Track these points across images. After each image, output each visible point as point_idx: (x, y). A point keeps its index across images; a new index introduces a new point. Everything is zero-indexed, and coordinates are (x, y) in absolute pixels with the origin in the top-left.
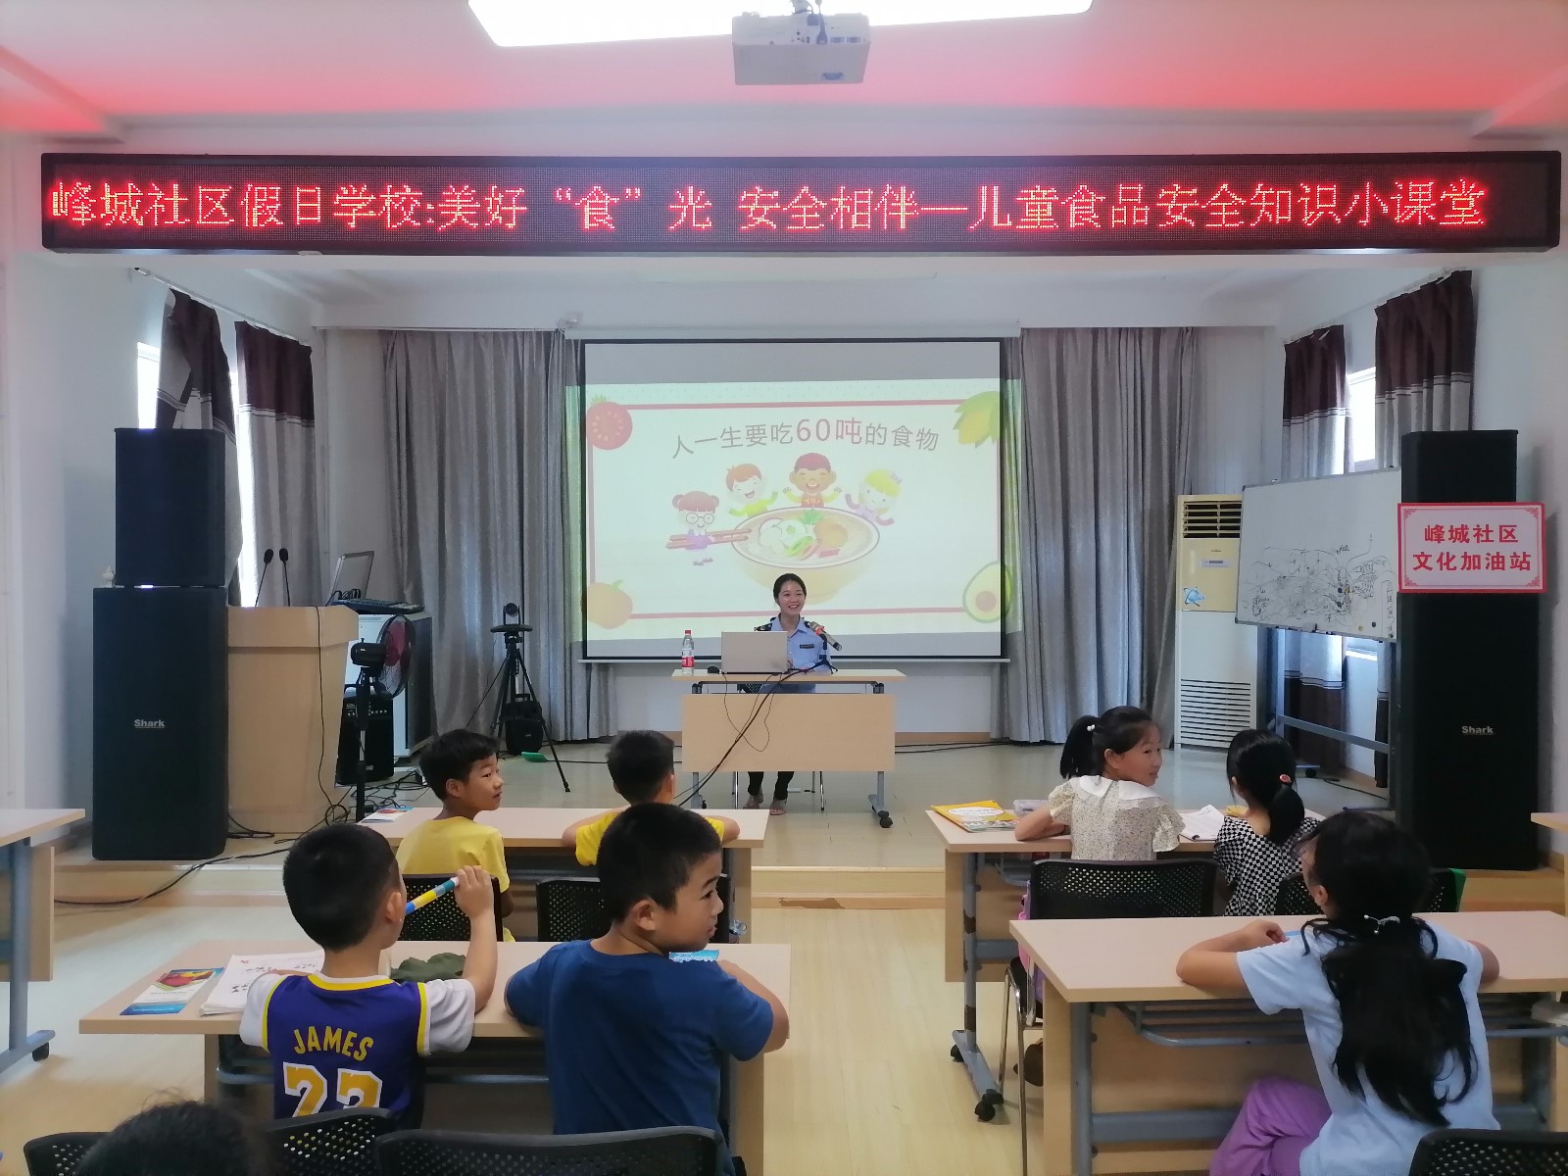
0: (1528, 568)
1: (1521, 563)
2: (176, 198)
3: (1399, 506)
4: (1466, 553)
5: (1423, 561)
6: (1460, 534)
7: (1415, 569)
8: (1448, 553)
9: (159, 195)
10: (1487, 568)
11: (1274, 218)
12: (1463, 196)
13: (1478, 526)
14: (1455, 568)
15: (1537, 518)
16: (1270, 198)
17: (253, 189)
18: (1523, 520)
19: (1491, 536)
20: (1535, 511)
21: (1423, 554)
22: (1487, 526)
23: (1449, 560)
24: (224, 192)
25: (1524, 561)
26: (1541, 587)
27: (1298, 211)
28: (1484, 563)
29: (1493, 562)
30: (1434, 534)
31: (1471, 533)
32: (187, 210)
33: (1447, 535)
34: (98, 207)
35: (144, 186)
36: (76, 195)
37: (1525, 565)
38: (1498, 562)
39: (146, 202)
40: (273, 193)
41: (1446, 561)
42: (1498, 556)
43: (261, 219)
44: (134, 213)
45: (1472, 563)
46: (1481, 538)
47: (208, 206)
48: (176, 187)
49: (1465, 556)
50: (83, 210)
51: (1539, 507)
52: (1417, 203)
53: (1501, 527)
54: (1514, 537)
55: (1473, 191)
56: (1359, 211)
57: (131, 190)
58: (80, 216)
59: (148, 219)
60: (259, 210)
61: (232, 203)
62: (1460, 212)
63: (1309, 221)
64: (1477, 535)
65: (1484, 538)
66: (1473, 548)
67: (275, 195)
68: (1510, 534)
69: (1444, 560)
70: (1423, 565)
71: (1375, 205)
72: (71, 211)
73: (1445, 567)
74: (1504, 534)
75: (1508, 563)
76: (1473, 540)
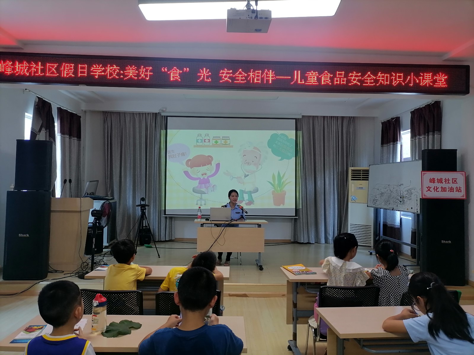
0: (461, 192)
1: (459, 190)
2: (40, 67)
3: (422, 172)
4: (442, 187)
5: (429, 189)
6: (440, 181)
7: (427, 191)
8: (436, 187)
9: (34, 66)
10: (448, 191)
11: (384, 83)
12: (440, 78)
13: (446, 178)
14: (439, 191)
15: (463, 176)
16: (383, 77)
17: (65, 65)
18: (459, 177)
19: (450, 182)
20: (463, 174)
21: (429, 187)
22: (448, 179)
23: (437, 189)
24: (56, 65)
25: (460, 189)
26: (464, 198)
27: (391, 81)
28: (447, 190)
29: (450, 190)
30: (432, 181)
31: (443, 181)
32: (43, 71)
34: (14, 69)
35: (29, 63)
36: (7, 65)
37: (460, 191)
38: (452, 190)
39: (30, 68)
40: (71, 66)
41: (436, 189)
42: (452, 188)
43: (67, 74)
44: (26, 70)
45: (444, 190)
46: (446, 182)
47: (50, 70)
48: (40, 63)
49: (442, 188)
50: (9, 70)
51: (464, 173)
52: (427, 80)
53: (452, 179)
54: (457, 182)
55: (444, 77)
56: (410, 82)
57: (25, 64)
58: (8, 71)
59: (30, 73)
60: (67, 72)
61: (58, 69)
62: (440, 83)
63: (395, 84)
64: (445, 181)
65: (447, 182)
66: (444, 185)
67: (72, 67)
68: (455, 181)
69: (435, 189)
70: (429, 190)
71: (414, 80)
72: (5, 70)
73: (436, 191)
74: (454, 181)
75: (455, 190)
76: (444, 183)
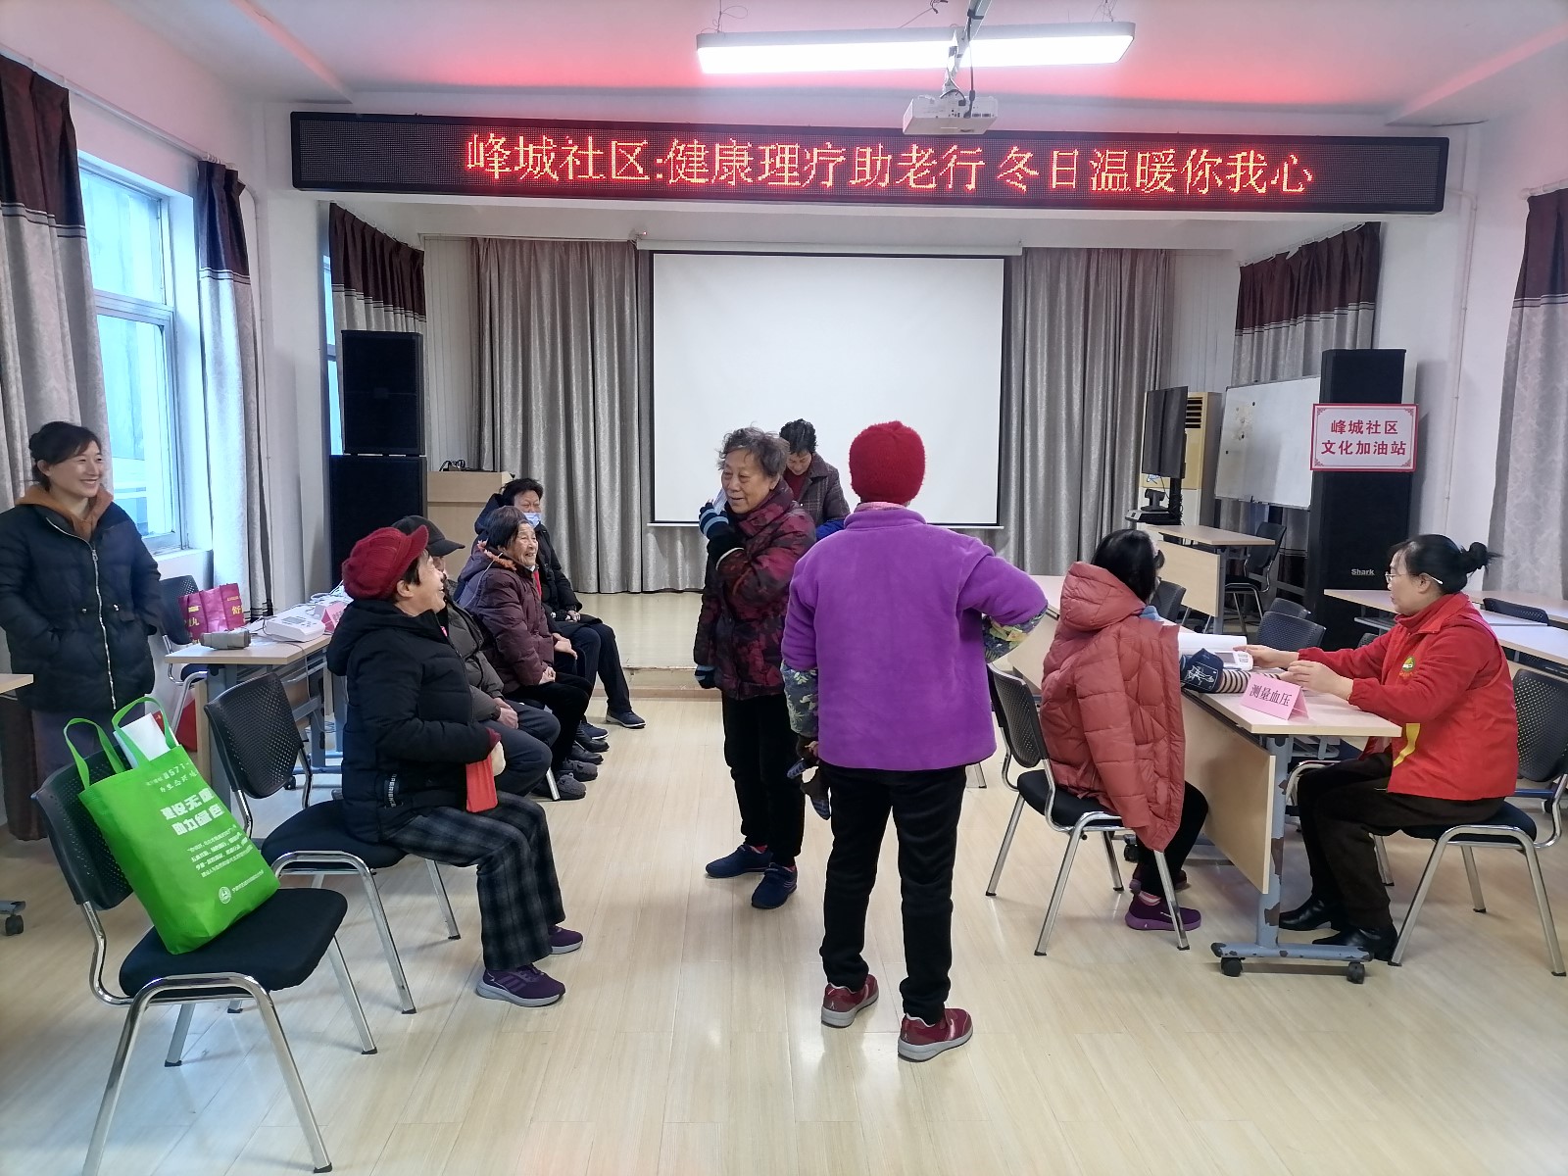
0: (1403, 453)
1: (1399, 449)
3: (1314, 405)
4: (1360, 441)
5: (1328, 447)
6: (1357, 427)
7: (1323, 453)
8: (1347, 442)
10: (1375, 453)
13: (1370, 421)
14: (1351, 453)
15: (1414, 417)
18: (1402, 417)
19: (1379, 429)
20: (1411, 411)
21: (1329, 442)
22: (1375, 421)
23: (1347, 447)
25: (1401, 448)
26: (1411, 467)
28: (1372, 449)
29: (1379, 449)
30: (1338, 427)
31: (1365, 427)
33: (1347, 428)
37: (1401, 451)
38: (1383, 449)
41: (1345, 448)
42: (1383, 444)
45: (1364, 448)
46: (1372, 431)
51: (1416, 408)
53: (1386, 422)
54: (1395, 431)
64: (1369, 428)
65: (1375, 430)
66: (1366, 437)
68: (1392, 428)
70: (1328, 450)
73: (1344, 452)
74: (1388, 429)
75: (1390, 449)
76: (1366, 432)
